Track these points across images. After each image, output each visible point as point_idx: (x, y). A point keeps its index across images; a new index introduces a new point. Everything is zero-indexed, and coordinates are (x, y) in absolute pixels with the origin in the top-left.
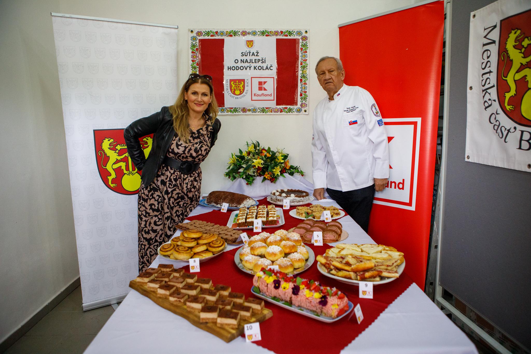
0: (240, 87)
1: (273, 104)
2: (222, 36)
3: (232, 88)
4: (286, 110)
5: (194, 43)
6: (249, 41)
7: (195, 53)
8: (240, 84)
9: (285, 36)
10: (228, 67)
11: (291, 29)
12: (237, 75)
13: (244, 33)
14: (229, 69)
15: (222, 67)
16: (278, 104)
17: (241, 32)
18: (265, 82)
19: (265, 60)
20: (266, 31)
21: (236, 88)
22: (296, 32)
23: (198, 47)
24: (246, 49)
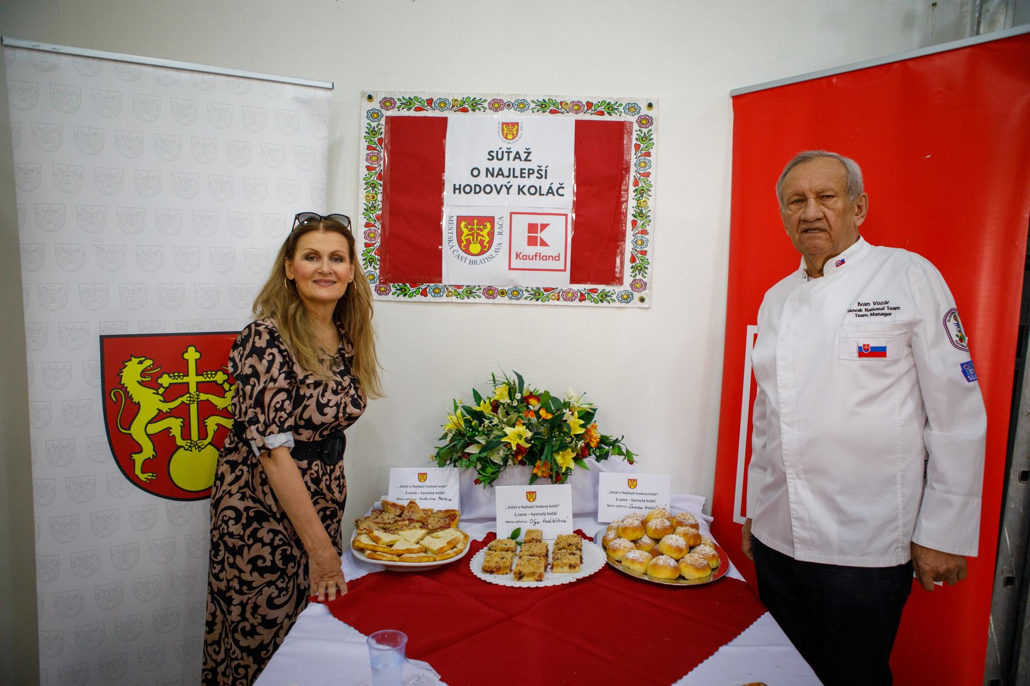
0: (483, 236)
1: (562, 281)
2: (442, 111)
3: (463, 238)
4: (595, 295)
5: (374, 124)
6: (507, 124)
7: (374, 149)
8: (482, 227)
9: (596, 114)
10: (455, 185)
11: (612, 98)
12: (477, 205)
13: (497, 105)
14: (457, 191)
15: (440, 185)
16: (573, 280)
17: (489, 100)
18: (544, 226)
19: (546, 171)
20: (551, 101)
21: (471, 237)
22: (624, 105)
23: (383, 136)
24: (499, 143)
